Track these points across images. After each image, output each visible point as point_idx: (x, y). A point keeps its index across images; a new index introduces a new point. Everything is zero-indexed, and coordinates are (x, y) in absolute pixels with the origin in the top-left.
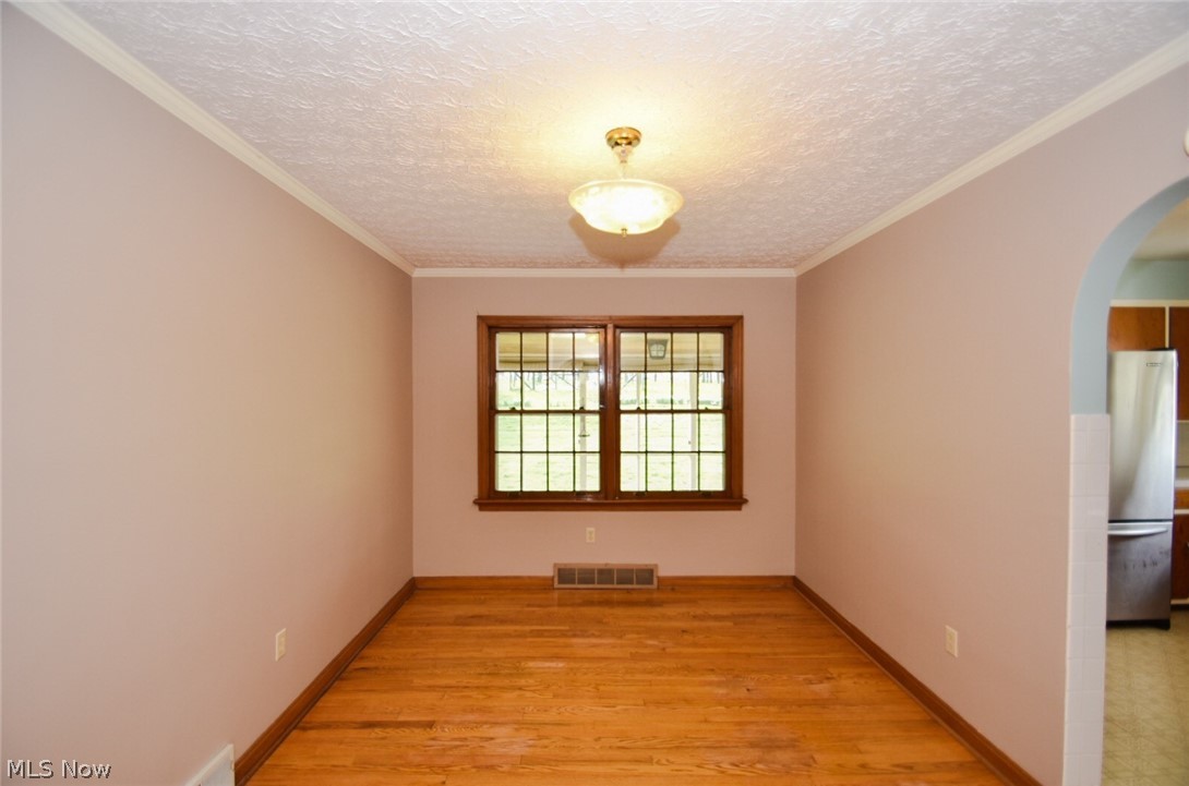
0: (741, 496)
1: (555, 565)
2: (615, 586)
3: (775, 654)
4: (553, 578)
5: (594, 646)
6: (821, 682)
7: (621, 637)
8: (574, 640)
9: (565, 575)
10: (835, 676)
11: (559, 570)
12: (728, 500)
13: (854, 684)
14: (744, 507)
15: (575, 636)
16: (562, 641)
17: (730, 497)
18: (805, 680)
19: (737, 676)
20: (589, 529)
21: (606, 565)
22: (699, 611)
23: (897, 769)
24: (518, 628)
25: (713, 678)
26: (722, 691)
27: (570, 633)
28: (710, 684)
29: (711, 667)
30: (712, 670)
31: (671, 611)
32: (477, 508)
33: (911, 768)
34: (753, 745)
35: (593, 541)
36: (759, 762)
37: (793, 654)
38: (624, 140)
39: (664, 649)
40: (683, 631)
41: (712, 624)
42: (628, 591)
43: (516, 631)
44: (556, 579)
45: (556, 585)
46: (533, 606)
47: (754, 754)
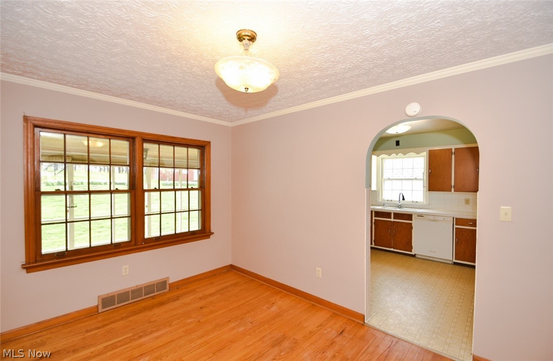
0: (210, 232)
1: (99, 297)
2: (144, 297)
3: (248, 302)
4: (97, 306)
5: (158, 337)
6: (273, 306)
7: (170, 325)
8: (142, 340)
9: (107, 301)
10: (274, 301)
11: (103, 299)
12: (205, 234)
13: (282, 303)
14: (211, 236)
15: (140, 337)
16: (134, 344)
17: (204, 232)
18: (266, 308)
19: (242, 319)
20: (124, 267)
21: (137, 286)
22: (201, 295)
23: (319, 328)
24: (92, 349)
25: (232, 325)
26: (242, 329)
27: (136, 337)
28: (234, 328)
29: (228, 320)
30: (230, 321)
31: (187, 299)
32: (25, 271)
33: (321, 325)
34: (273, 346)
35: (128, 273)
36: (281, 352)
37: (254, 299)
38: (247, 38)
39: (199, 321)
40: (201, 308)
41: (211, 299)
42: (153, 298)
43: (92, 353)
44: (100, 307)
45: (100, 310)
46: (92, 330)
47: (276, 350)
